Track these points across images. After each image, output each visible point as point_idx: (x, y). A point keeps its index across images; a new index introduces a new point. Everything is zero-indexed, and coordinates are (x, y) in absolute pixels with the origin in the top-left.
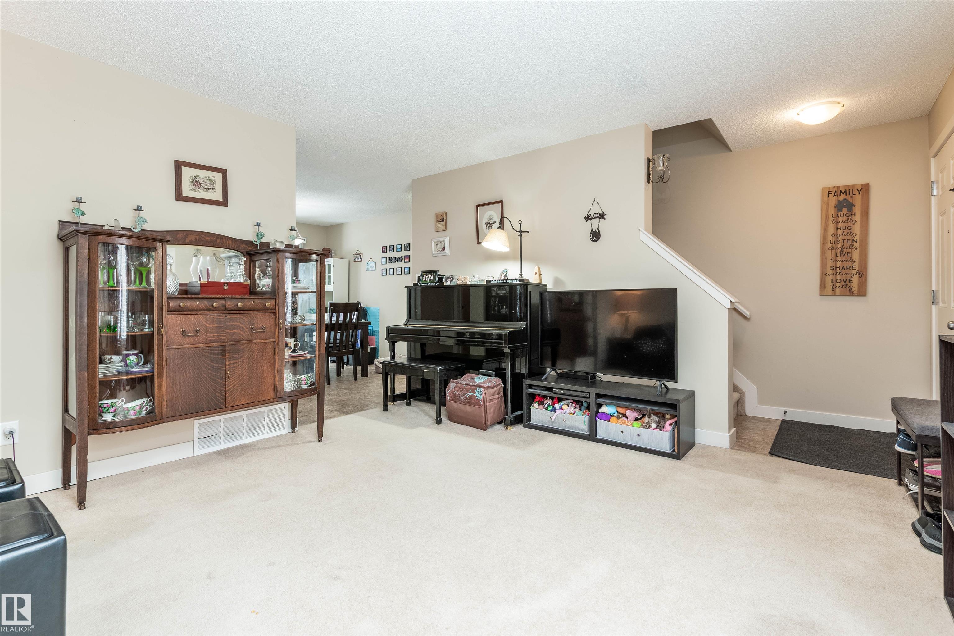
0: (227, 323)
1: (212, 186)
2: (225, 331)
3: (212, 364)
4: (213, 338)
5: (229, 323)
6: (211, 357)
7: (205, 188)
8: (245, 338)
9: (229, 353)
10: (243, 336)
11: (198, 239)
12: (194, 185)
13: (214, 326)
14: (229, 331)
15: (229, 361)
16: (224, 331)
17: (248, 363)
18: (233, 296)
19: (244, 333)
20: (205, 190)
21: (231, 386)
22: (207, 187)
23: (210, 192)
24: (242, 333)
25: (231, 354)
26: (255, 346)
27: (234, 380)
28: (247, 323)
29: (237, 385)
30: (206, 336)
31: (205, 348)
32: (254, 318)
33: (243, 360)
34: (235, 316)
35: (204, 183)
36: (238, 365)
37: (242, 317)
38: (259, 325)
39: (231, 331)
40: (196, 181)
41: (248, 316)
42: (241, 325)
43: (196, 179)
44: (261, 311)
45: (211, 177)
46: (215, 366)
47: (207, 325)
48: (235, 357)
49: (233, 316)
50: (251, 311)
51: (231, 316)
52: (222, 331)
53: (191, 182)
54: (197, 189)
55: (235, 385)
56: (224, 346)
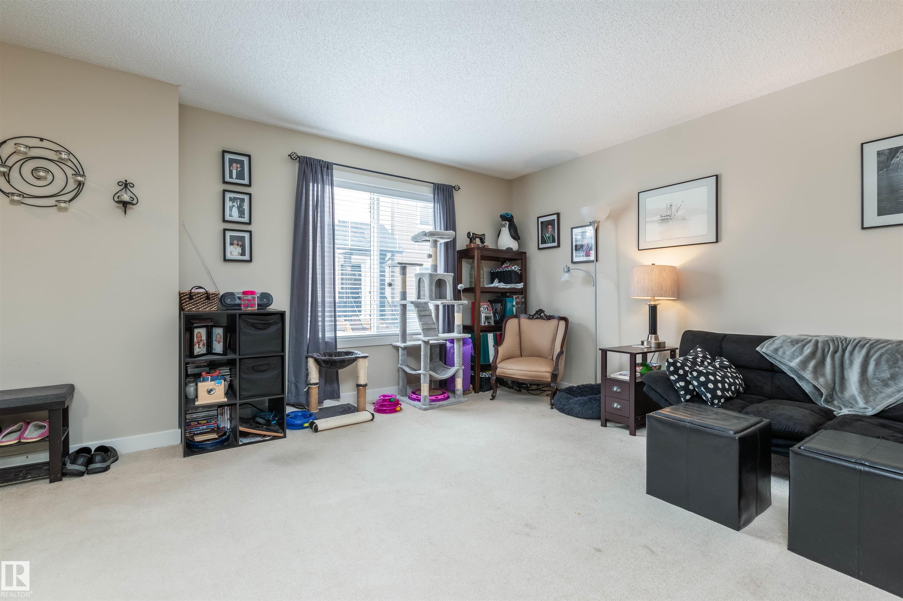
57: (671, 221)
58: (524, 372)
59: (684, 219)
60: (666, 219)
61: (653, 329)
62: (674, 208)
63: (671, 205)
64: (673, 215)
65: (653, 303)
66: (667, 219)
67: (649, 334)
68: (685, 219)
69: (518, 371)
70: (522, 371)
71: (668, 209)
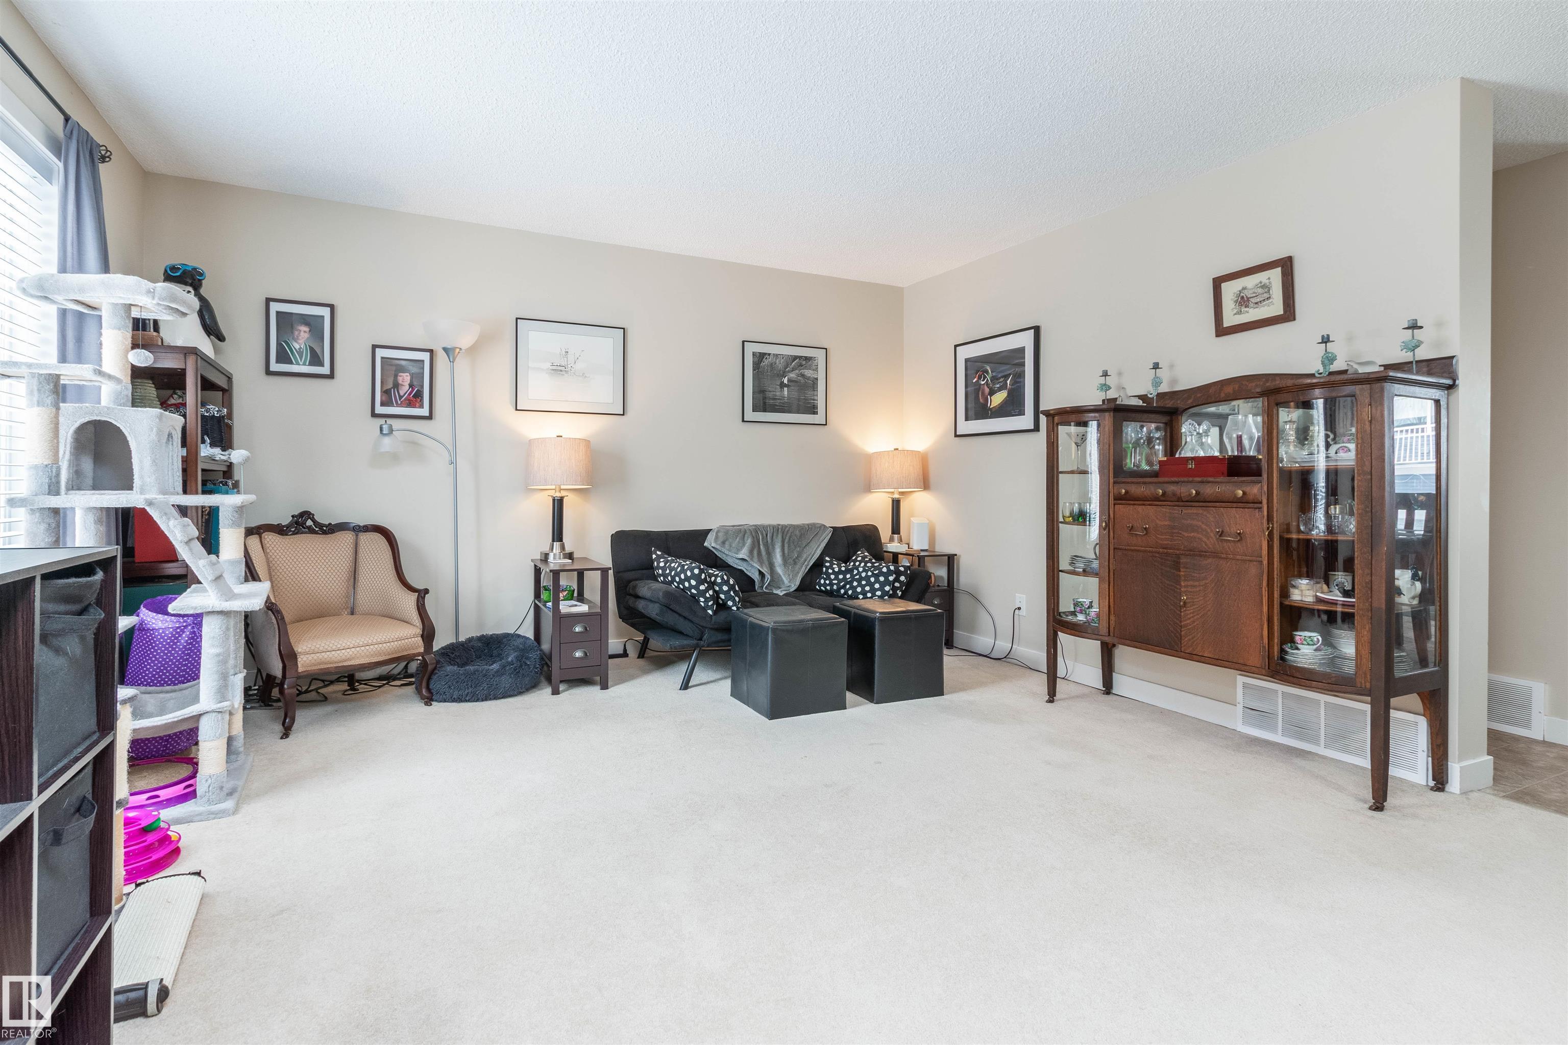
0: (1183, 521)
1: (1266, 295)
2: (1181, 534)
3: (1163, 579)
4: (1165, 542)
5: (1185, 522)
6: (1162, 569)
7: (1256, 303)
8: (1209, 548)
9: (1184, 567)
10: (1206, 545)
11: (1237, 388)
12: (1241, 304)
13: (1166, 523)
14: (1186, 535)
15: (1185, 580)
16: (1178, 533)
17: (1213, 591)
18: (1191, 479)
19: (1208, 539)
20: (1256, 306)
21: (1188, 622)
22: (1258, 300)
23: (1264, 306)
24: (1204, 539)
25: (1188, 570)
26: (1226, 564)
27: (1193, 613)
28: (1213, 524)
29: (1198, 622)
30: (1157, 537)
31: (1154, 554)
32: (1225, 515)
33: (1206, 583)
34: (1194, 511)
35: (1254, 295)
36: (1198, 589)
37: (1205, 513)
38: (1232, 529)
39: (1189, 535)
40: (1243, 297)
41: (1215, 511)
42: (1204, 526)
43: (1242, 294)
44: (1235, 505)
45: (1265, 281)
46: (1168, 585)
47: (1157, 521)
48: (1194, 577)
49: (1192, 511)
50: (1218, 504)
51: (1190, 511)
52: (1176, 533)
53: (1235, 302)
54: (1243, 309)
55: (1194, 622)
56: (1178, 556)
57: (566, 375)
58: (376, 646)
59: (584, 376)
60: (559, 370)
61: (558, 535)
62: (571, 358)
63: (567, 352)
64: (569, 366)
65: (558, 495)
66: (561, 371)
67: (553, 541)
68: (586, 377)
69: (363, 648)
70: (372, 647)
71: (562, 356)
